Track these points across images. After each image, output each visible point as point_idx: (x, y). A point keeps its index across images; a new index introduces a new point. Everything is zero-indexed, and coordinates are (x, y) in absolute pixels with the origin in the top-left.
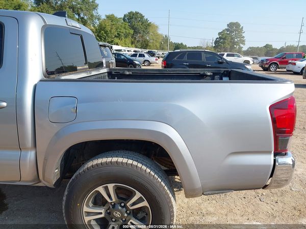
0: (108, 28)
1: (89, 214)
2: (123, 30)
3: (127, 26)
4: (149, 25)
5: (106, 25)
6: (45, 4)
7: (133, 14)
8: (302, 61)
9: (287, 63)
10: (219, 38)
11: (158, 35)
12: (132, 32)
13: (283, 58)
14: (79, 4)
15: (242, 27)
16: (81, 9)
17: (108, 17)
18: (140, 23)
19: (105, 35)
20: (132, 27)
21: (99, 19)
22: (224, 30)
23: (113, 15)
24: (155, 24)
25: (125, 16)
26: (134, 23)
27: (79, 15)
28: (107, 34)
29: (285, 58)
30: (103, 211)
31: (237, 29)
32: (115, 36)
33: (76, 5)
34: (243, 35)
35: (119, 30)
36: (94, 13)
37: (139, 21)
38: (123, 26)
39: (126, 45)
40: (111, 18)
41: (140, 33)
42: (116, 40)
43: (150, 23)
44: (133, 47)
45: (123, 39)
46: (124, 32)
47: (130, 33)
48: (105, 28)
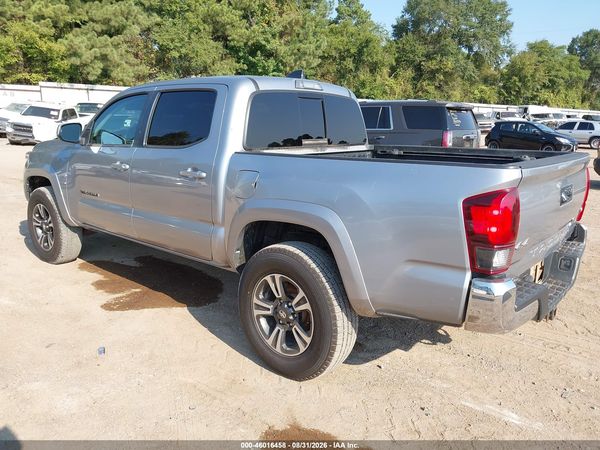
0: (529, 71)
1: (259, 307)
2: (565, 73)
3: (575, 63)
5: (524, 64)
6: (410, 34)
7: (596, 36)
12: (586, 74)
14: (471, 27)
16: (474, 36)
17: (532, 47)
19: (520, 84)
20: (589, 65)
21: (510, 53)
23: (544, 42)
25: (574, 40)
26: (593, 56)
27: (470, 48)
28: (524, 83)
30: (271, 307)
32: (544, 86)
33: (466, 30)
35: (553, 73)
36: (502, 42)
38: (567, 62)
39: (567, 104)
40: (539, 49)
42: (545, 94)
44: (583, 108)
45: (563, 91)
46: (567, 77)
47: (580, 78)
48: (521, 70)
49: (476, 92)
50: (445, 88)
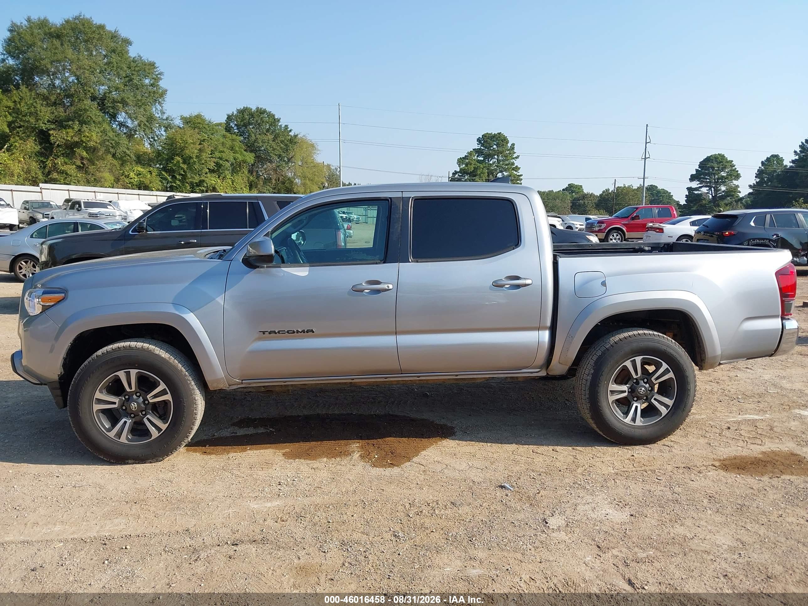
0: (192, 151)
2: (229, 155)
3: (237, 144)
4: (293, 140)
5: (185, 142)
7: (252, 115)
8: (674, 224)
9: (643, 228)
10: (460, 172)
11: (316, 166)
12: (250, 157)
13: (633, 219)
15: (513, 145)
16: (122, 100)
17: (188, 121)
18: (271, 137)
19: (185, 167)
20: (251, 147)
21: (168, 127)
22: (470, 153)
23: (198, 116)
24: (309, 137)
25: (229, 118)
26: (253, 137)
28: (190, 167)
29: (637, 217)
31: (500, 149)
32: (212, 171)
34: (517, 163)
35: (217, 154)
36: (155, 111)
37: (268, 130)
38: (229, 143)
40: (195, 123)
41: (271, 162)
42: (212, 179)
43: (296, 136)
45: (229, 176)
46: (232, 160)
47: (244, 162)
48: (183, 149)
49: (132, 175)
50: (91, 168)
